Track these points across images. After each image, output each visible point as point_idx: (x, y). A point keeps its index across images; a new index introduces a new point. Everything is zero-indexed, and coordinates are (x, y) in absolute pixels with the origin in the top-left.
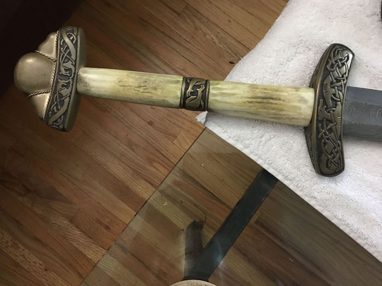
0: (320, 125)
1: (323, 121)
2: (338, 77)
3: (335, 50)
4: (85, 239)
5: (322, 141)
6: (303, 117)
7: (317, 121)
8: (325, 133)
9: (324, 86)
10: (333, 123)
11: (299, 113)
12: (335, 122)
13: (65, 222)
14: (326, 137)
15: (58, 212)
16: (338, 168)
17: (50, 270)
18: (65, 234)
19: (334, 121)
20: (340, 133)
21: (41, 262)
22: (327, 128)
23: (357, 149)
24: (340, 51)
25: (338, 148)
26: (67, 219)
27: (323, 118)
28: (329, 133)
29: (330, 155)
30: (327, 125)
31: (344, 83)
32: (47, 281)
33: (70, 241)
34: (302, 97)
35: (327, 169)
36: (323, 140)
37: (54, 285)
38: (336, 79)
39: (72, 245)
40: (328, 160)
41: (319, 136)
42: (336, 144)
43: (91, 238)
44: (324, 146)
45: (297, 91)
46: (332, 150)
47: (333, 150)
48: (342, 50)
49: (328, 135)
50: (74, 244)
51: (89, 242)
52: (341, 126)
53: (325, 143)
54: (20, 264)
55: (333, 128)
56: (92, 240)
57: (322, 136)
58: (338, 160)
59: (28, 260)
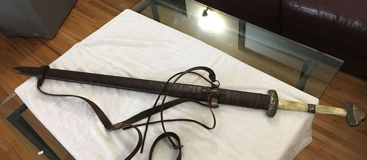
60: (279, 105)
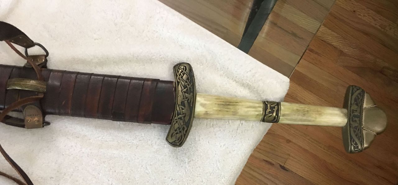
4: (328, 39)
13: (346, 50)
15: (353, 58)
17: (352, 12)
18: (345, 41)
21: (360, 17)
24: (177, 140)
26: (345, 53)
32: (352, 3)
33: (340, 36)
34: (203, 107)
37: (346, 1)
38: (182, 120)
39: (336, 33)
43: (322, 40)
50: (336, 35)
51: (323, 37)
54: (376, 14)
56: (322, 39)
57: (190, 84)
59: (371, 18)
60: (196, 113)
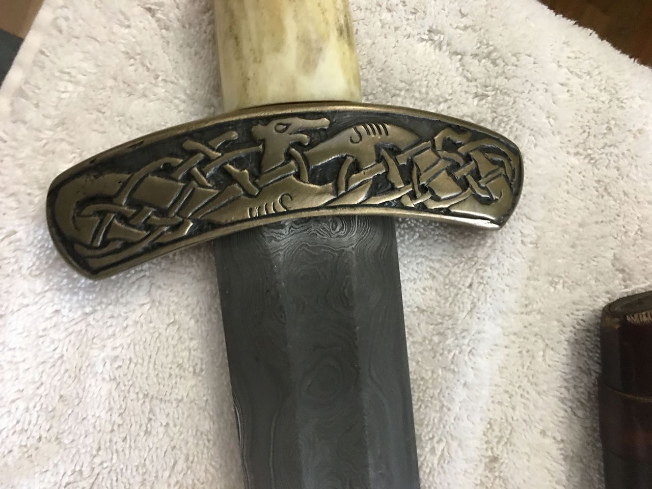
0: (235, 135)
1: (252, 140)
2: (419, 170)
3: (504, 155)
5: (177, 156)
6: (250, 75)
7: (245, 120)
8: (208, 160)
9: (381, 126)
10: (254, 184)
11: (261, 52)
12: (261, 190)
14: (196, 169)
16: (90, 247)
19: (262, 186)
20: (223, 221)
22: (229, 166)
23: (192, 322)
24: (501, 170)
25: (166, 229)
27: (263, 141)
28: (212, 176)
29: (130, 204)
30: (238, 163)
31: (403, 201)
34: (320, 50)
35: (74, 205)
36: (181, 161)
38: (411, 163)
40: (109, 199)
41: (190, 144)
42: (178, 214)
44: (158, 172)
45: (341, 32)
46: (151, 206)
47: (153, 210)
48: (506, 177)
49: (205, 176)
52: (252, 219)
53: (167, 171)
55: (236, 186)
57: (194, 152)
58: (120, 239)
